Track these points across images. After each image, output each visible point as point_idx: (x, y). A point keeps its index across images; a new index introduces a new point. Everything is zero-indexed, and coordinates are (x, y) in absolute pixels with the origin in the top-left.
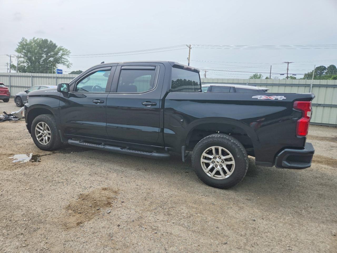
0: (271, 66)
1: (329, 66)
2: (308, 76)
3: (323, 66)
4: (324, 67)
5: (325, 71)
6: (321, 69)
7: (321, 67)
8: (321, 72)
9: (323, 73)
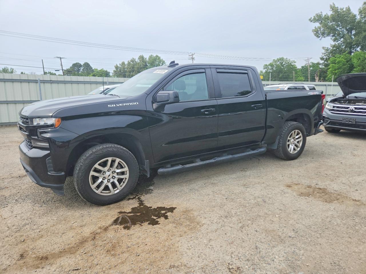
0: (42, 60)
1: (84, 63)
2: (68, 72)
3: (78, 63)
4: (80, 64)
5: (82, 68)
6: (77, 66)
7: (77, 63)
8: (78, 69)
9: (80, 69)
